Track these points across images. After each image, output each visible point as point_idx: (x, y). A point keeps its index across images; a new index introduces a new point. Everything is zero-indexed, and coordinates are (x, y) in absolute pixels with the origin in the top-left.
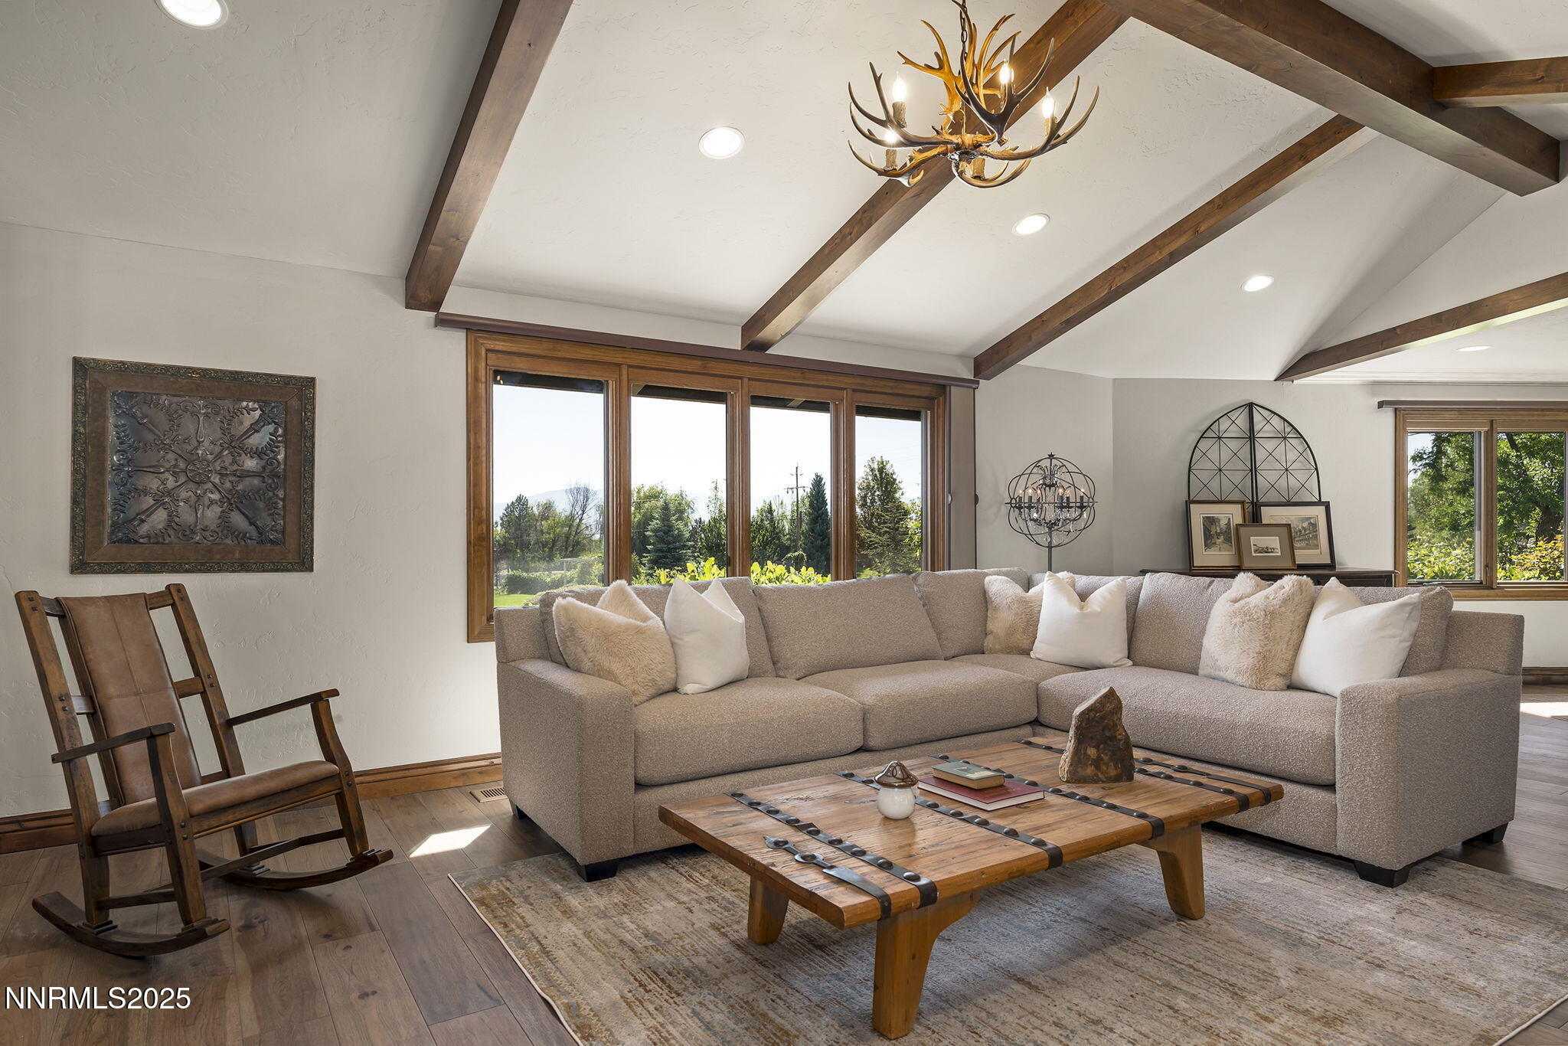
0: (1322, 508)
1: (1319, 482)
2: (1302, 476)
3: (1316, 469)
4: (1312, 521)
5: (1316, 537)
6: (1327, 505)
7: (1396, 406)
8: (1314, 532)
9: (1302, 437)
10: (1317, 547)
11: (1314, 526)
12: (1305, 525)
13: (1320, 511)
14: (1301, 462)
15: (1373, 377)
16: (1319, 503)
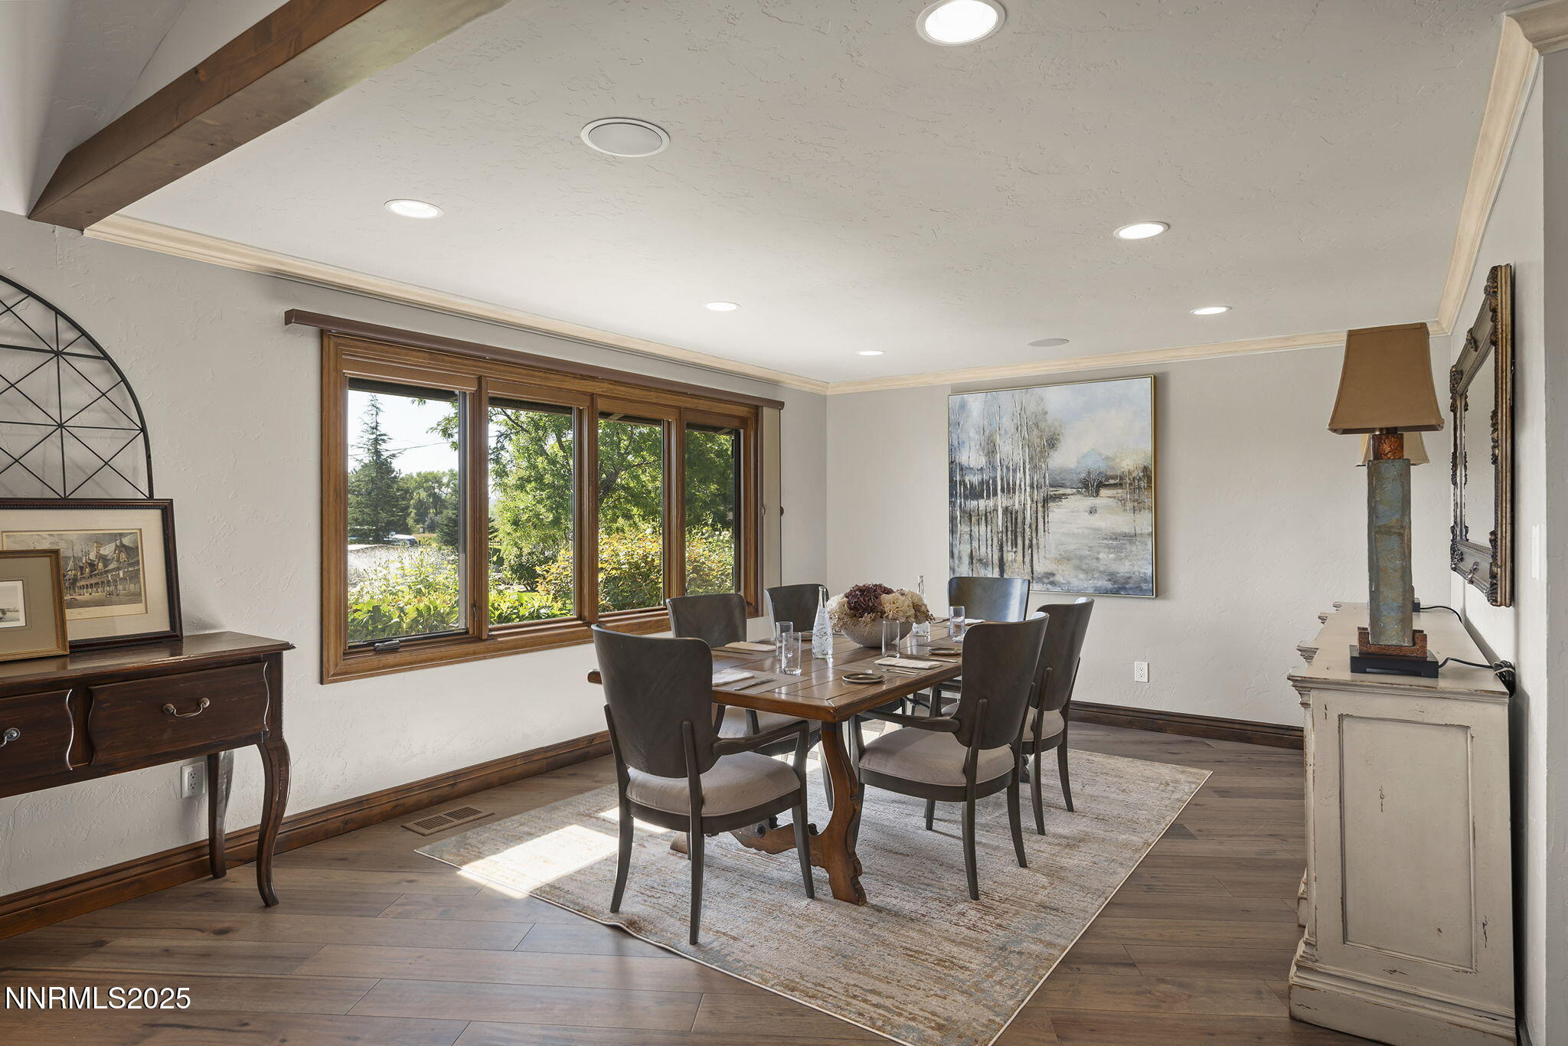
0: (155, 516)
1: (149, 457)
2: (105, 444)
3: (143, 430)
4: (126, 541)
5: (135, 576)
6: (166, 510)
7: (322, 326)
8: (131, 565)
9: (106, 357)
10: (136, 597)
11: (131, 553)
12: (108, 550)
13: (149, 522)
14: (105, 411)
15: (274, 261)
16: (149, 502)
